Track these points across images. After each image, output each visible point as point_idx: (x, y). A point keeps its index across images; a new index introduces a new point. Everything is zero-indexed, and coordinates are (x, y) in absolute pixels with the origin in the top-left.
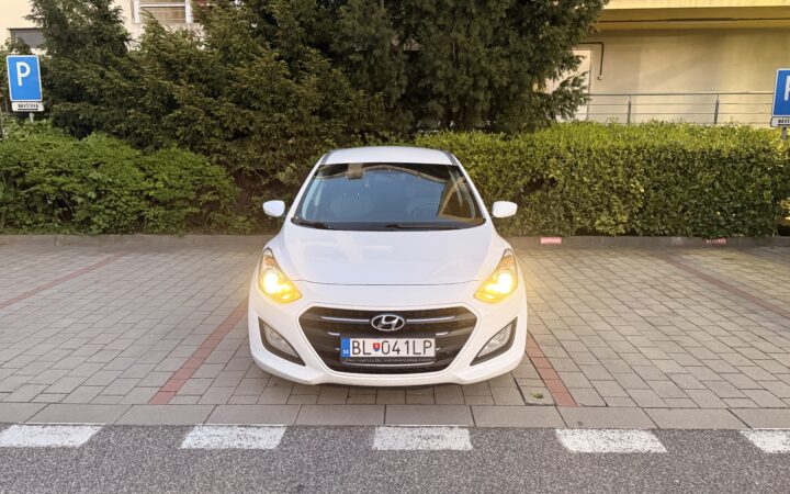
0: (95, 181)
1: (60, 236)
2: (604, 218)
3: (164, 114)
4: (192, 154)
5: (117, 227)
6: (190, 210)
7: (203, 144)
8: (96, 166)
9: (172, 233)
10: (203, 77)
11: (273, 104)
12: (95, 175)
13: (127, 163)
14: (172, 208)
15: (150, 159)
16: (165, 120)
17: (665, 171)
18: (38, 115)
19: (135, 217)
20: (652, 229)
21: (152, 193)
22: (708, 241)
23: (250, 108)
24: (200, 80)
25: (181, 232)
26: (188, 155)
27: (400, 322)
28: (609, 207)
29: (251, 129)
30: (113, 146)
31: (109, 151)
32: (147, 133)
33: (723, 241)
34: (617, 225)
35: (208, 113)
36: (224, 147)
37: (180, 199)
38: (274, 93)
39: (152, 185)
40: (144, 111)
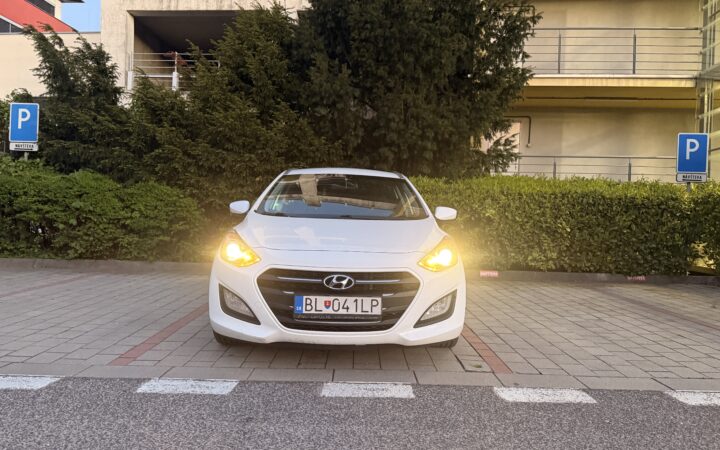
0: (77, 209)
1: (38, 260)
2: (535, 255)
3: (145, 153)
4: (169, 188)
5: (92, 253)
6: (161, 238)
7: (179, 180)
8: (80, 196)
9: (143, 259)
10: (184, 122)
11: (244, 146)
12: (77, 204)
13: (109, 194)
14: (146, 236)
15: (129, 191)
16: (146, 158)
17: (587, 214)
18: (32, 155)
19: (111, 244)
20: (578, 265)
21: (128, 222)
22: (629, 278)
23: (224, 149)
24: (181, 125)
25: (151, 258)
26: (165, 188)
27: (349, 282)
28: (539, 244)
29: (223, 166)
30: (96, 179)
31: (93, 183)
32: (129, 168)
33: (642, 278)
34: (548, 261)
35: (186, 153)
36: (198, 182)
37: (153, 228)
38: (246, 137)
39: (129, 214)
40: (128, 150)
